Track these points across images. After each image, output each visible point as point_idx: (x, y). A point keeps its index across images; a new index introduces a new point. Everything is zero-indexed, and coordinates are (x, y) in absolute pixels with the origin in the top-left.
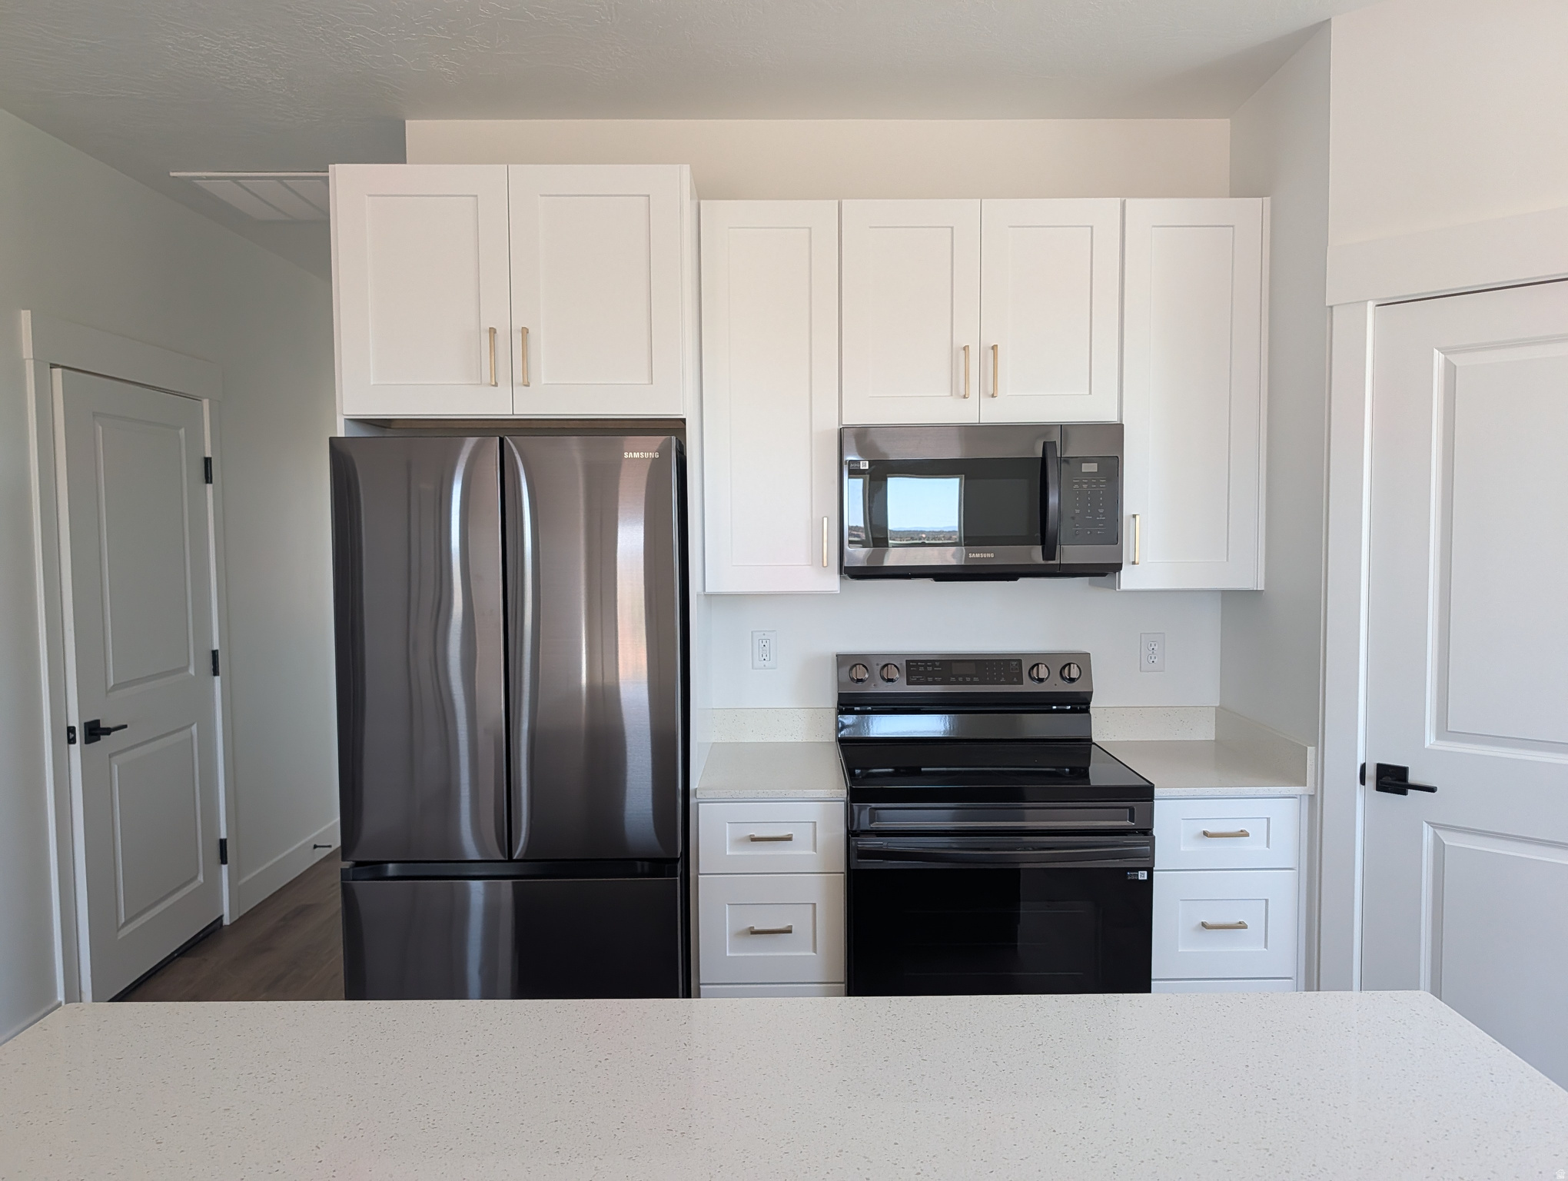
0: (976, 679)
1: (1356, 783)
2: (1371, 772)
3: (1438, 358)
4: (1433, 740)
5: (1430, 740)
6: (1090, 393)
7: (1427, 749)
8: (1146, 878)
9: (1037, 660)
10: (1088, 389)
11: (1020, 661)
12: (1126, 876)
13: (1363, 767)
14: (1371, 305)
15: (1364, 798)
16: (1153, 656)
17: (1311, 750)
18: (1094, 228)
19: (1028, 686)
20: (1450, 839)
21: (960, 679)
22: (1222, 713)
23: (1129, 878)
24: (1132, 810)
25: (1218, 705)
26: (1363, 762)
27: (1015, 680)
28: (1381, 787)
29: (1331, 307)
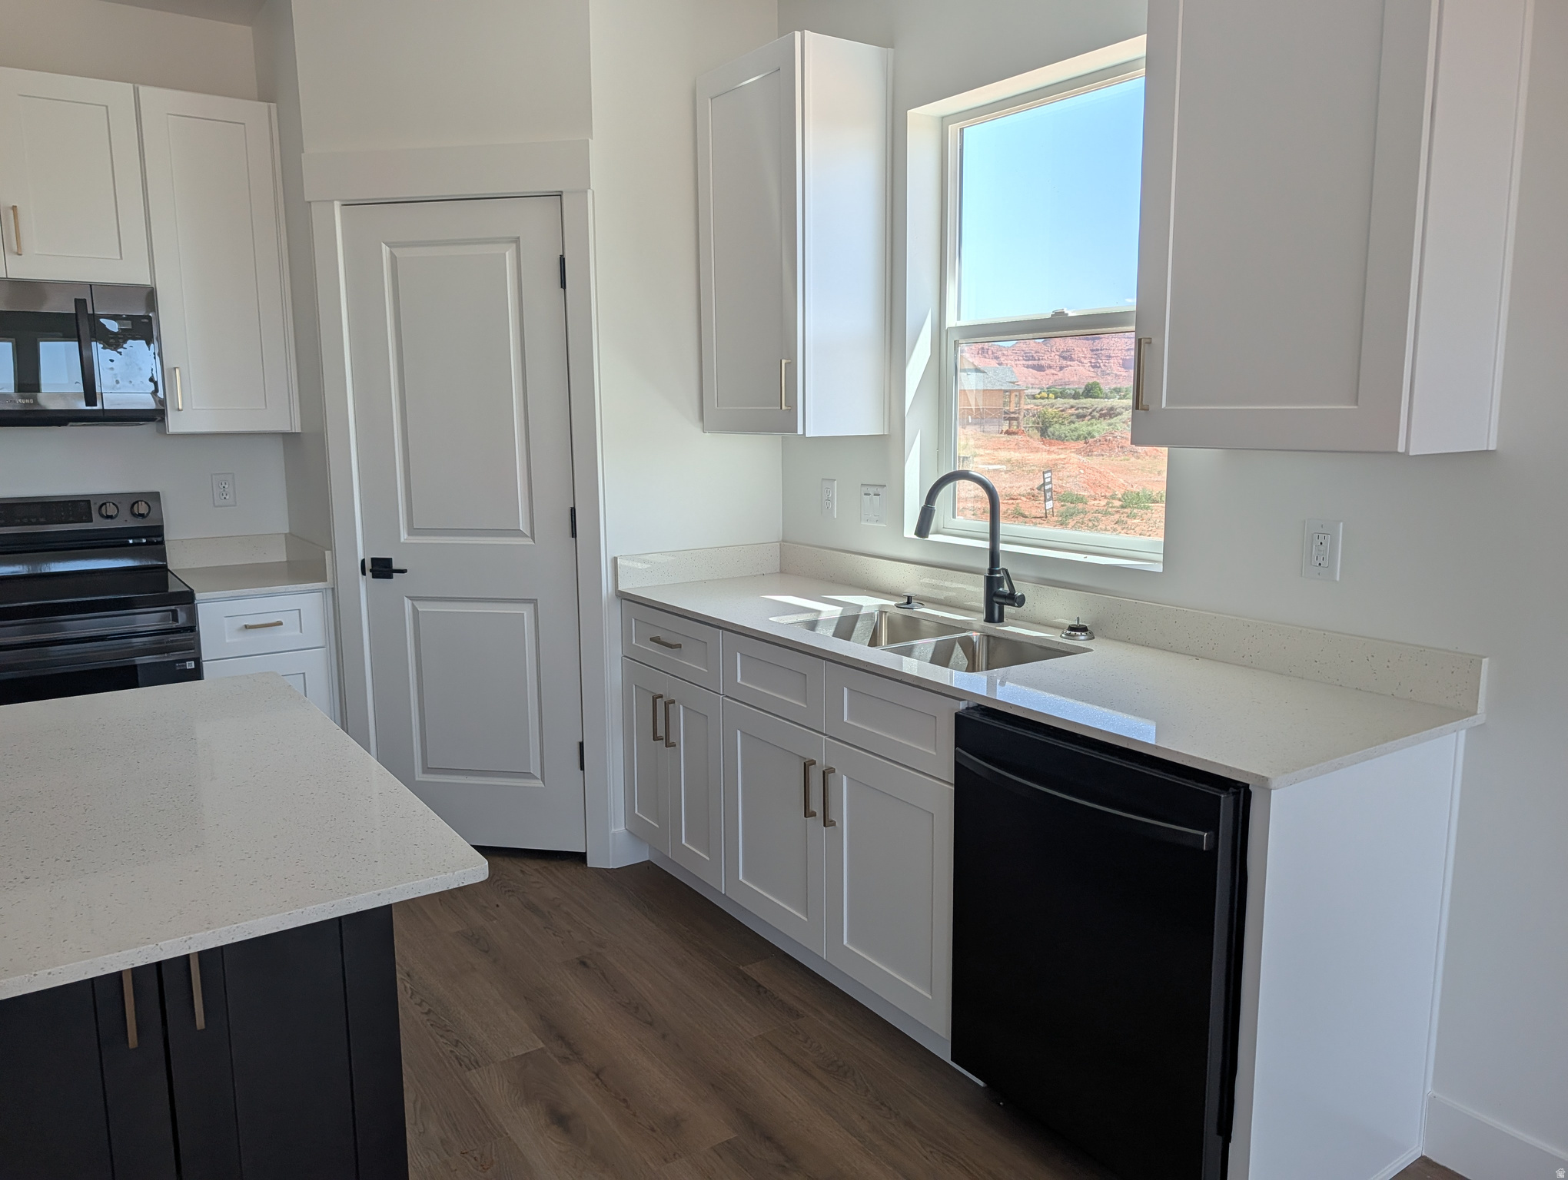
0: (42, 520)
1: (358, 576)
2: (368, 565)
3: (385, 249)
4: (406, 536)
5: (404, 536)
6: (121, 258)
7: (403, 543)
8: (193, 667)
9: (105, 500)
10: (119, 254)
11: (89, 502)
12: (175, 666)
13: (363, 562)
14: (337, 205)
15: (364, 584)
16: (224, 494)
17: (327, 553)
18: (109, 108)
19: (98, 523)
20: (422, 607)
21: (25, 520)
22: (291, 538)
23: (178, 668)
24: (174, 612)
25: (287, 531)
26: (362, 558)
27: (84, 518)
28: (376, 575)
29: (310, 202)
